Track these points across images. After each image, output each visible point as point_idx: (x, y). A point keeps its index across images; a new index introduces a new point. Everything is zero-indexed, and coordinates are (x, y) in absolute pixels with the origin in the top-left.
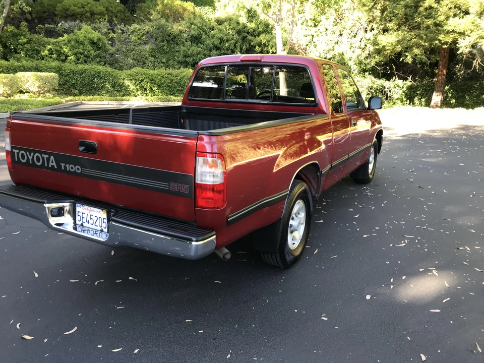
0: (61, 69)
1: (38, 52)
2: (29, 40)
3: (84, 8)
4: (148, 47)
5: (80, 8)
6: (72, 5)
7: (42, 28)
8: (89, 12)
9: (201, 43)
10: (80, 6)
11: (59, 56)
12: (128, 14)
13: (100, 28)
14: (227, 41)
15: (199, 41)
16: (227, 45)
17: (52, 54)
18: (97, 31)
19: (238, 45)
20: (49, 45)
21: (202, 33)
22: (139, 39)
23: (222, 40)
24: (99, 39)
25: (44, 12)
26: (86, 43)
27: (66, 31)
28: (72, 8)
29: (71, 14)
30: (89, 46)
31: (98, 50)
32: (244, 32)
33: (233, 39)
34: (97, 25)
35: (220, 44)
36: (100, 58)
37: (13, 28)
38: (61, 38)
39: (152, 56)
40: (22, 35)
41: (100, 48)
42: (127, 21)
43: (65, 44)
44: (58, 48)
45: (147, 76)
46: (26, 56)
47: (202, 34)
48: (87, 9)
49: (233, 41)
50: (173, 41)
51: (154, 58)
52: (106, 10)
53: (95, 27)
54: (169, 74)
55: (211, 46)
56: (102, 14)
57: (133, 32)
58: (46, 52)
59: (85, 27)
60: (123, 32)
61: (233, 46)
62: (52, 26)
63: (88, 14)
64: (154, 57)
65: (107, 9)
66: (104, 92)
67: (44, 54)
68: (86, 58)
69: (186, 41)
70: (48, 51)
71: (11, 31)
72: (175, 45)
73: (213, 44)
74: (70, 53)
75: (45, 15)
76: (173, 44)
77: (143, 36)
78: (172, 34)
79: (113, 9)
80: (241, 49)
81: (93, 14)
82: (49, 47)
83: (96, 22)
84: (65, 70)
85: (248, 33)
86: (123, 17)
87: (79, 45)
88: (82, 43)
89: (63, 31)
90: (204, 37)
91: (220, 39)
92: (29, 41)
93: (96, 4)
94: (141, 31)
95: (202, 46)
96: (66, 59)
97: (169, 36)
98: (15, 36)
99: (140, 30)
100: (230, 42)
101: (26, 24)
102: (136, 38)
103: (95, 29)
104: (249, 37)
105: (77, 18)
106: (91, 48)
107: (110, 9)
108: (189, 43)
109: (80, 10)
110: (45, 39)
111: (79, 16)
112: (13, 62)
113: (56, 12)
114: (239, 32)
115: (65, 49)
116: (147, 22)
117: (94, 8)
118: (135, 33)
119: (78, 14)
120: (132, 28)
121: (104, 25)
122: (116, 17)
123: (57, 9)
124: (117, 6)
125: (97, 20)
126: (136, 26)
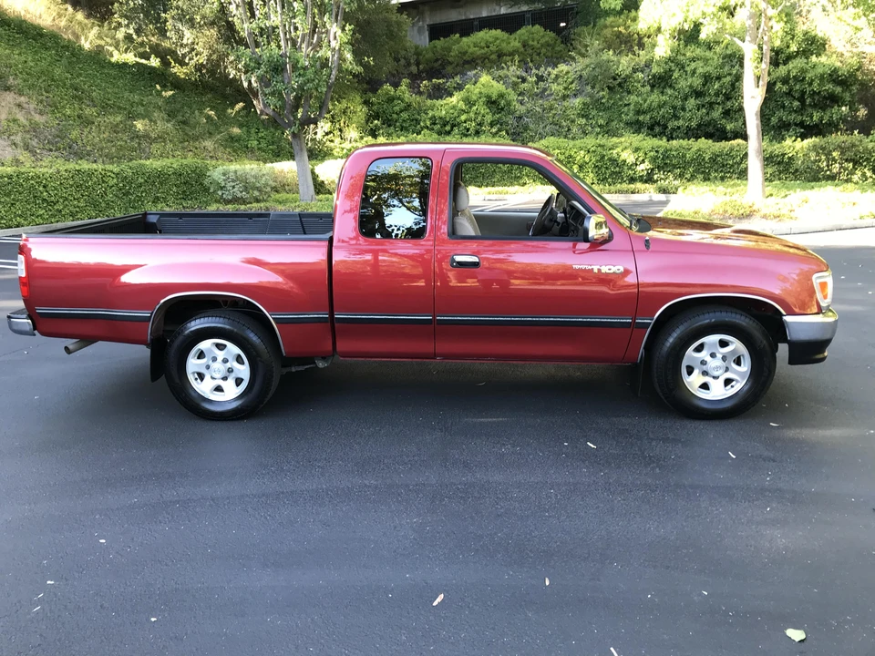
2: (409, 106)
3: (488, 47)
4: (577, 102)
5: (483, 48)
6: (472, 45)
7: (428, 86)
8: (497, 52)
9: (670, 86)
10: (483, 44)
12: (560, 47)
13: (507, 76)
14: (719, 78)
15: (667, 83)
16: (717, 86)
17: (434, 124)
18: (502, 82)
20: (432, 110)
21: (673, 68)
22: (566, 89)
23: (707, 79)
24: (501, 96)
25: (437, 60)
26: (481, 103)
27: (459, 88)
28: (472, 49)
29: (469, 59)
30: (485, 107)
31: (500, 113)
33: (730, 74)
34: (501, 73)
35: (704, 85)
36: (501, 125)
38: (449, 98)
39: (583, 116)
41: (502, 109)
45: (563, 151)
47: (674, 71)
48: (493, 48)
49: (729, 78)
50: (622, 87)
51: (587, 119)
52: (524, 46)
53: (500, 76)
54: (600, 146)
55: (687, 90)
56: (512, 54)
57: (557, 77)
59: (485, 78)
60: (540, 78)
62: (441, 81)
63: (494, 57)
64: (585, 116)
65: (525, 45)
66: (496, 180)
68: (479, 127)
69: (643, 86)
70: (430, 119)
71: (387, 94)
72: (625, 94)
73: (691, 86)
75: (436, 65)
76: (622, 92)
77: (572, 83)
78: (619, 76)
79: (535, 43)
81: (500, 55)
82: (432, 113)
83: (503, 68)
86: (549, 54)
87: (471, 107)
89: (454, 88)
90: (676, 75)
91: (705, 77)
93: (508, 38)
94: (569, 75)
95: (669, 91)
97: (615, 79)
98: (391, 100)
99: (568, 73)
100: (724, 80)
101: (408, 81)
102: (561, 88)
103: (499, 79)
105: (477, 64)
106: (488, 110)
107: (531, 43)
108: (648, 88)
109: (483, 51)
110: (429, 102)
111: (479, 61)
113: (450, 59)
116: (581, 59)
117: (504, 45)
118: (560, 80)
119: (478, 57)
120: (555, 72)
121: (513, 70)
122: (539, 54)
123: (452, 54)
124: (543, 36)
125: (503, 65)
126: (563, 67)
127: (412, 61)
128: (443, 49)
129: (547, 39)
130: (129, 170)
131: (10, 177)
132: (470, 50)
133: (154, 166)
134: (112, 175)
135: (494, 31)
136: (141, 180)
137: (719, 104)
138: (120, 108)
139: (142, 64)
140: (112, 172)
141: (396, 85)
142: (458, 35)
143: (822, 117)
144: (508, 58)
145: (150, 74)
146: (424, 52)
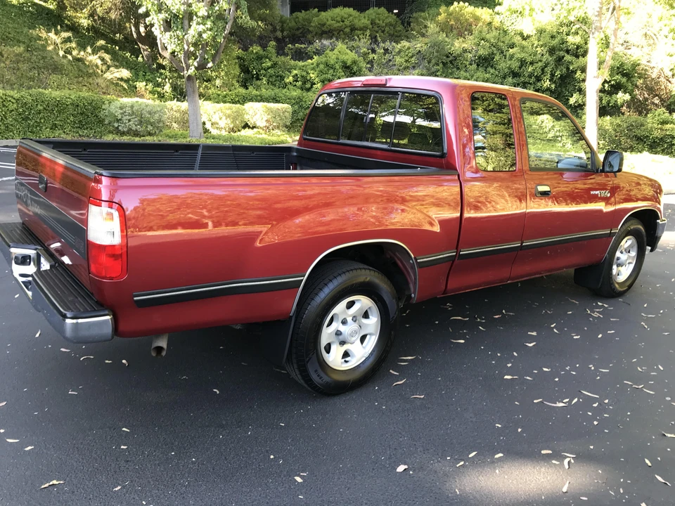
0: (301, 100)
1: (282, 78)
2: (275, 64)
3: (343, 21)
4: (416, 73)
5: (339, 22)
6: (330, 19)
7: (292, 49)
8: (350, 26)
9: (492, 67)
10: (339, 19)
11: (304, 83)
12: (400, 27)
13: (358, 47)
14: (532, 63)
15: (489, 64)
16: (530, 69)
17: (297, 81)
18: (354, 51)
19: (548, 70)
20: (295, 69)
21: (495, 52)
22: (406, 61)
23: (523, 63)
24: (354, 62)
25: (298, 29)
26: (338, 67)
27: (318, 53)
28: (330, 22)
29: (327, 30)
30: (340, 70)
32: (561, 50)
33: (541, 61)
34: (354, 44)
35: (520, 68)
37: (259, 48)
38: (310, 61)
40: (267, 57)
41: (354, 73)
42: (396, 38)
43: (313, 69)
44: (304, 74)
46: (268, 83)
47: (495, 54)
48: (347, 23)
49: (540, 64)
50: (453, 64)
52: (372, 24)
53: (353, 46)
55: (506, 70)
56: (363, 29)
57: (400, 52)
58: (291, 78)
59: (340, 46)
60: (386, 51)
61: (540, 70)
62: (303, 46)
63: (347, 30)
65: (373, 23)
67: (288, 81)
69: (471, 64)
70: (293, 77)
71: (257, 53)
72: (455, 69)
73: (509, 68)
74: (317, 80)
75: (298, 33)
76: (452, 68)
77: (412, 57)
78: (451, 55)
79: (381, 22)
80: (552, 75)
81: (353, 29)
82: (295, 72)
83: (355, 40)
84: (305, 102)
85: (568, 51)
86: (392, 32)
87: (328, 70)
88: (332, 67)
89: (314, 52)
90: (497, 58)
91: (521, 61)
92: (274, 65)
93: (359, 16)
94: (410, 51)
95: (492, 71)
96: (312, 87)
97: (448, 57)
98: (260, 58)
99: (409, 48)
100: (536, 65)
101: (274, 43)
102: (403, 60)
103: (352, 49)
104: (568, 58)
105: (333, 34)
106: (343, 74)
107: (377, 21)
108: (475, 66)
109: (338, 24)
110: (292, 62)
111: (336, 33)
112: (252, 91)
113: (311, 29)
114: (552, 51)
115: (312, 75)
116: (421, 39)
117: (356, 21)
118: (402, 54)
119: (335, 30)
120: (399, 46)
121: (363, 43)
122: (383, 32)
123: (312, 24)
124: (387, 18)
125: (356, 37)
126: (405, 43)
127: (278, 28)
128: (304, 20)
129: (390, 20)
130: (29, 97)
132: (328, 23)
133: (53, 96)
134: (13, 100)
135: (347, 9)
136: (40, 107)
137: (531, 84)
138: (19, 41)
139: (40, 5)
140: (12, 97)
141: (264, 47)
142: (316, 10)
143: (609, 101)
144: (359, 32)
145: (47, 14)
146: (288, 21)
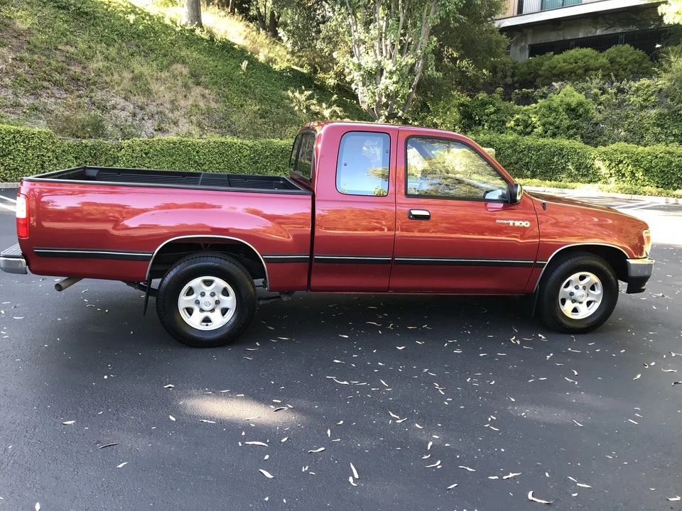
0: (516, 144)
1: (504, 123)
2: (499, 110)
3: (576, 63)
4: (653, 112)
5: (572, 64)
6: (562, 61)
7: (519, 94)
8: (584, 67)
10: (572, 60)
11: (526, 127)
12: (647, 64)
13: (589, 88)
17: (518, 125)
18: (583, 93)
20: (518, 114)
22: (645, 100)
24: (580, 104)
25: (530, 73)
26: (561, 110)
27: (544, 96)
28: (561, 65)
29: (557, 73)
30: (564, 113)
31: (578, 119)
34: (585, 85)
36: (577, 130)
37: (485, 95)
38: (534, 105)
39: (658, 126)
40: (491, 103)
41: (580, 116)
42: (636, 76)
43: (536, 113)
44: (526, 118)
45: (630, 155)
46: (490, 128)
48: (581, 64)
51: (662, 128)
52: (611, 63)
53: (583, 88)
54: (669, 153)
56: (600, 69)
57: (638, 89)
58: (512, 123)
59: (568, 88)
62: (529, 91)
63: (580, 71)
64: (662, 126)
65: (612, 61)
66: (564, 176)
67: (509, 125)
68: (556, 130)
70: (515, 121)
71: (482, 99)
74: (538, 123)
75: (528, 77)
77: (652, 95)
79: (623, 60)
81: (587, 70)
82: (517, 116)
83: (587, 82)
84: (519, 146)
86: (635, 70)
87: (551, 113)
88: (556, 110)
89: (540, 96)
92: (497, 111)
93: (597, 56)
94: (650, 88)
96: (532, 131)
98: (484, 104)
99: (649, 86)
101: (502, 89)
102: (640, 99)
103: (581, 90)
105: (564, 77)
106: (567, 116)
107: (618, 59)
109: (571, 66)
110: (516, 107)
111: (566, 75)
112: (470, 137)
113: (541, 73)
115: (533, 119)
116: (664, 75)
117: (592, 61)
118: (640, 93)
119: (566, 72)
120: (637, 84)
121: (594, 84)
122: (624, 70)
123: (543, 68)
124: (632, 54)
125: (587, 78)
126: (645, 81)
127: (508, 74)
128: (537, 64)
129: (635, 56)
130: (260, 145)
131: (174, 143)
132: (559, 66)
133: (280, 144)
134: (247, 148)
135: (585, 49)
136: (268, 154)
138: (272, 101)
139: (297, 70)
140: (247, 145)
141: (490, 92)
142: (552, 53)
144: (594, 72)
145: (301, 77)
146: (520, 67)
